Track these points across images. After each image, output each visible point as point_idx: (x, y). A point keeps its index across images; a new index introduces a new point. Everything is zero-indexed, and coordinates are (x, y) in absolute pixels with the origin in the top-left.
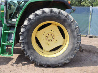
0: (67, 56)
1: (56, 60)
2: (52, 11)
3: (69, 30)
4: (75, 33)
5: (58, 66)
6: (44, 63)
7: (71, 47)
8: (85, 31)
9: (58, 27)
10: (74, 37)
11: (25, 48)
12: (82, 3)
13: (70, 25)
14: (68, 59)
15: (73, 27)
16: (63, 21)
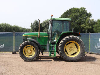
0: (79, 56)
1: (75, 58)
2: (73, 37)
3: (80, 45)
4: (83, 46)
5: (76, 61)
6: (70, 59)
7: (81, 52)
8: (87, 49)
9: (75, 44)
10: (82, 48)
11: (62, 52)
12: (81, 26)
13: (80, 43)
14: (80, 58)
15: (82, 43)
16: (78, 41)
